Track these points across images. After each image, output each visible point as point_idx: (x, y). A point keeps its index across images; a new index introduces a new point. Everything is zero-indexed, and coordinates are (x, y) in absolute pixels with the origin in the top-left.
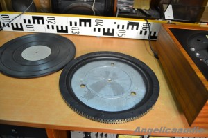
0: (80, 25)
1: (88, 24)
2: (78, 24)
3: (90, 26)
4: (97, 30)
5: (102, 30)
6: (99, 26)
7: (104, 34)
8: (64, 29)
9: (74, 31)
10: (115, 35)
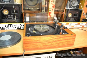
0: (9, 26)
1: (11, 26)
2: (8, 26)
3: (12, 26)
4: (15, 27)
5: (16, 27)
6: (15, 26)
7: (17, 28)
8: (3, 28)
9: (7, 29)
10: (21, 29)
